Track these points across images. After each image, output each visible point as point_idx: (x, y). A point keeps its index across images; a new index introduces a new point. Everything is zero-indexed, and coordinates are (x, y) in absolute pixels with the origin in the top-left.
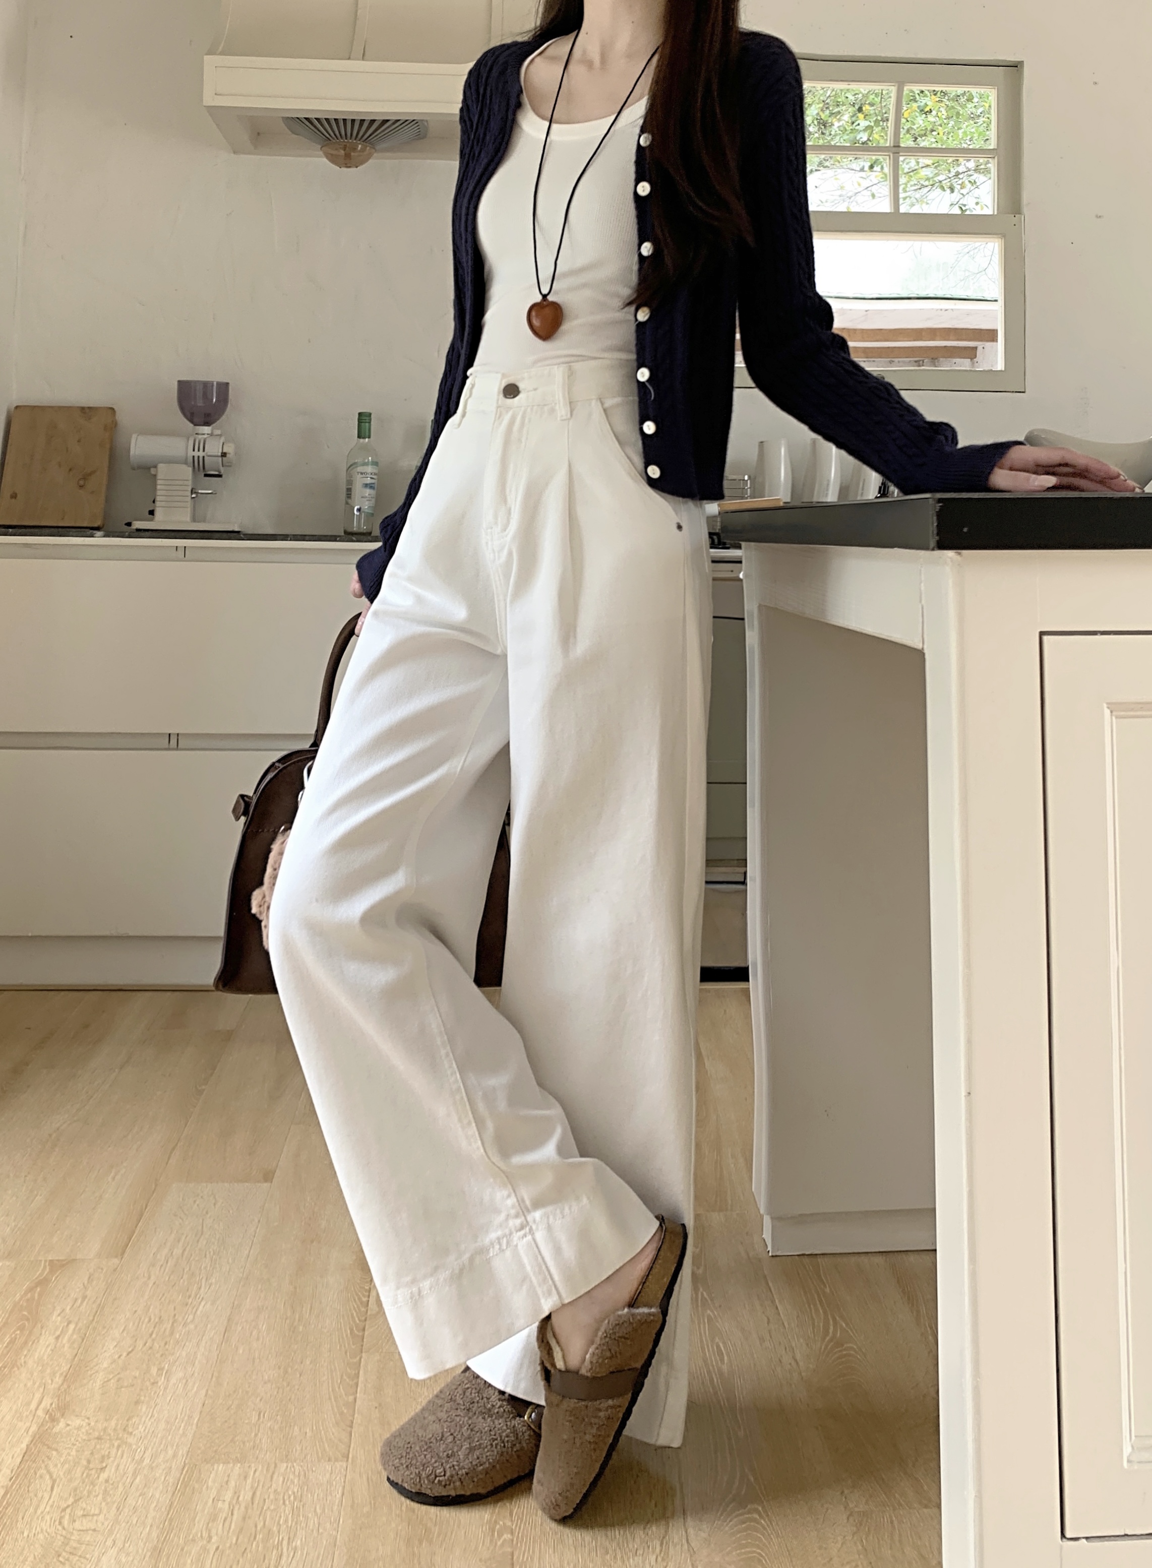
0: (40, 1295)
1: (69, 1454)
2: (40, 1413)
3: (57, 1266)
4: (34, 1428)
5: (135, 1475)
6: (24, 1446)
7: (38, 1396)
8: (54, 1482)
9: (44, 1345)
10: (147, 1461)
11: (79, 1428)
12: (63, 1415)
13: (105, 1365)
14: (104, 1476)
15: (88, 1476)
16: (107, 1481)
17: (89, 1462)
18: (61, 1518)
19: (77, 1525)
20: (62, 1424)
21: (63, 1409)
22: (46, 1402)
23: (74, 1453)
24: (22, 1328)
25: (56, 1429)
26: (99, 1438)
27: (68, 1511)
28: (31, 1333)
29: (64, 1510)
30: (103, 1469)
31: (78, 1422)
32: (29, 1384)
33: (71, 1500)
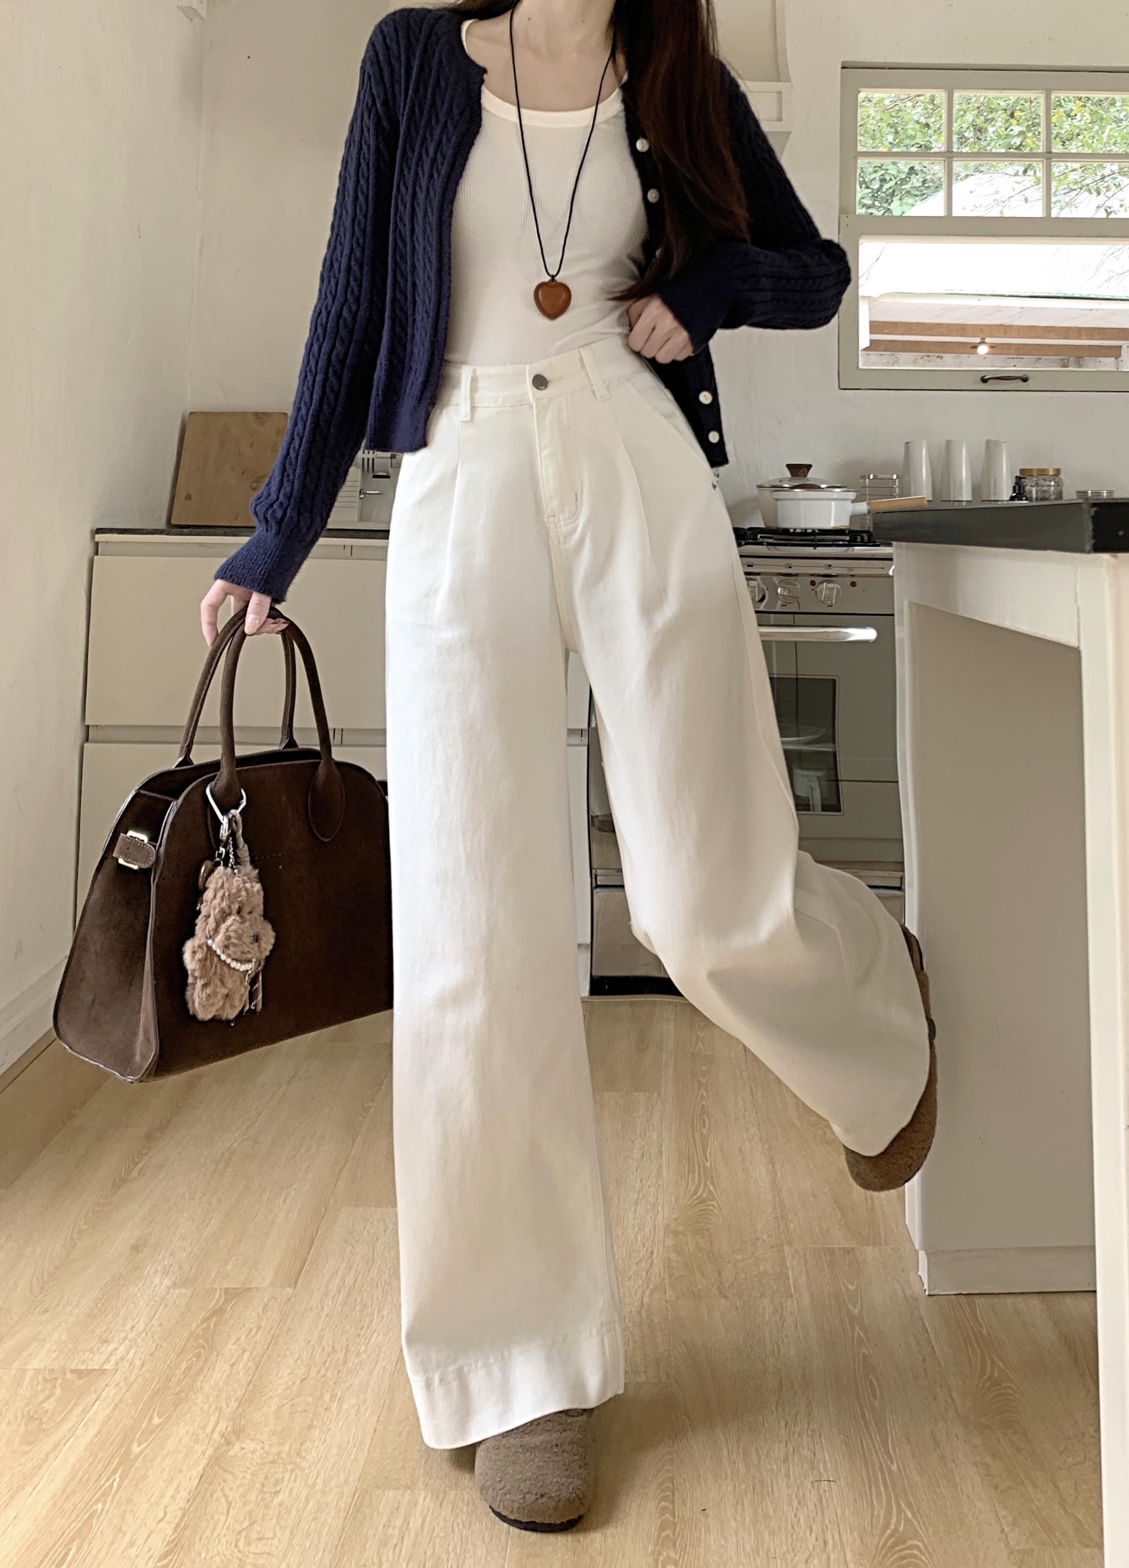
0: (216, 1325)
1: (243, 1478)
2: (216, 1436)
4: (210, 1451)
5: (307, 1501)
6: (200, 1468)
7: (213, 1419)
8: (230, 1504)
9: (219, 1372)
10: (319, 1486)
11: (254, 1452)
12: (238, 1438)
13: (279, 1391)
14: (278, 1499)
15: (262, 1499)
16: (280, 1505)
17: (263, 1485)
18: (237, 1541)
19: (253, 1548)
20: (237, 1448)
21: (238, 1433)
22: (222, 1426)
23: (248, 1476)
24: (198, 1356)
25: (232, 1453)
26: (273, 1462)
27: (244, 1534)
28: (206, 1361)
29: (239, 1533)
30: (277, 1493)
31: (251, 1446)
32: (206, 1407)
33: (246, 1524)
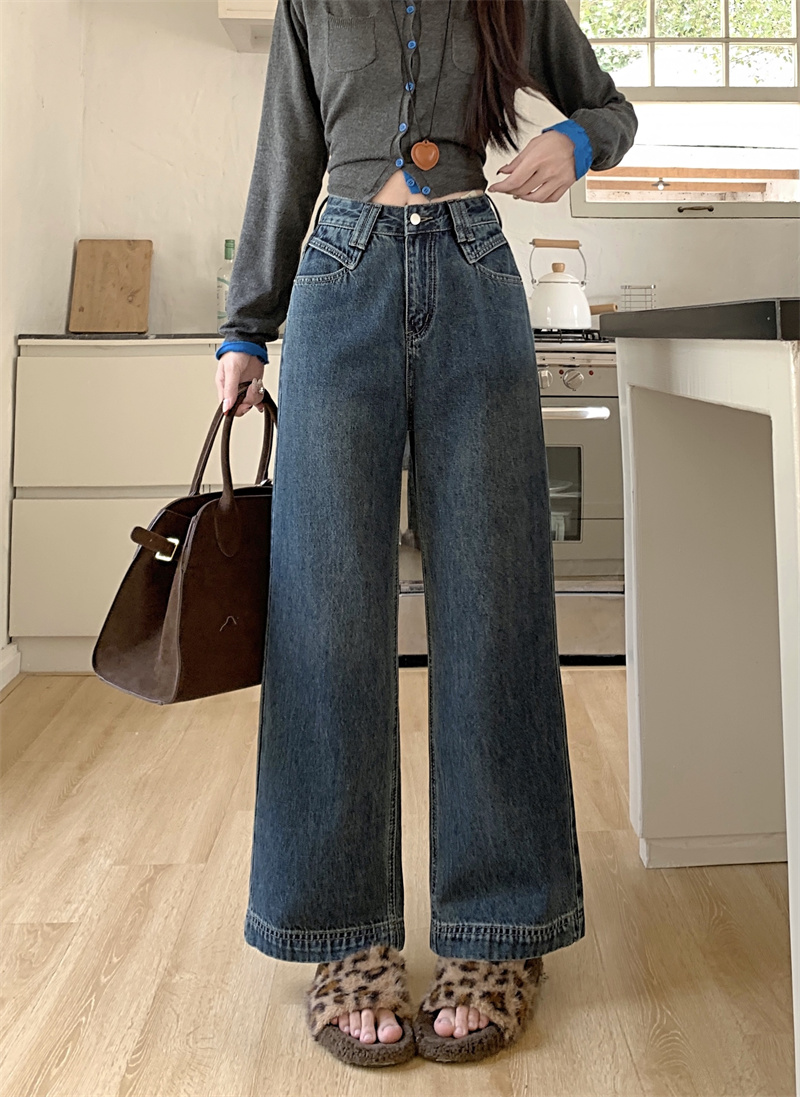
0: (150, 889)
1: (185, 998)
2: (160, 969)
3: (158, 869)
4: (158, 981)
5: (234, 1012)
6: (153, 992)
7: (157, 958)
8: (178, 1016)
9: (156, 924)
10: (241, 1002)
11: (190, 980)
12: (177, 971)
13: (202, 937)
14: (213, 1012)
15: (201, 1012)
16: (215, 1016)
17: (200, 1002)
18: (188, 1040)
19: (199, 1045)
20: (177, 978)
21: (176, 967)
22: (164, 962)
23: (189, 997)
24: (140, 912)
25: (174, 981)
26: (205, 987)
27: (191, 1036)
28: (145, 916)
29: (188, 1035)
30: (211, 1008)
31: (187, 976)
32: (150, 949)
33: (192, 1029)
